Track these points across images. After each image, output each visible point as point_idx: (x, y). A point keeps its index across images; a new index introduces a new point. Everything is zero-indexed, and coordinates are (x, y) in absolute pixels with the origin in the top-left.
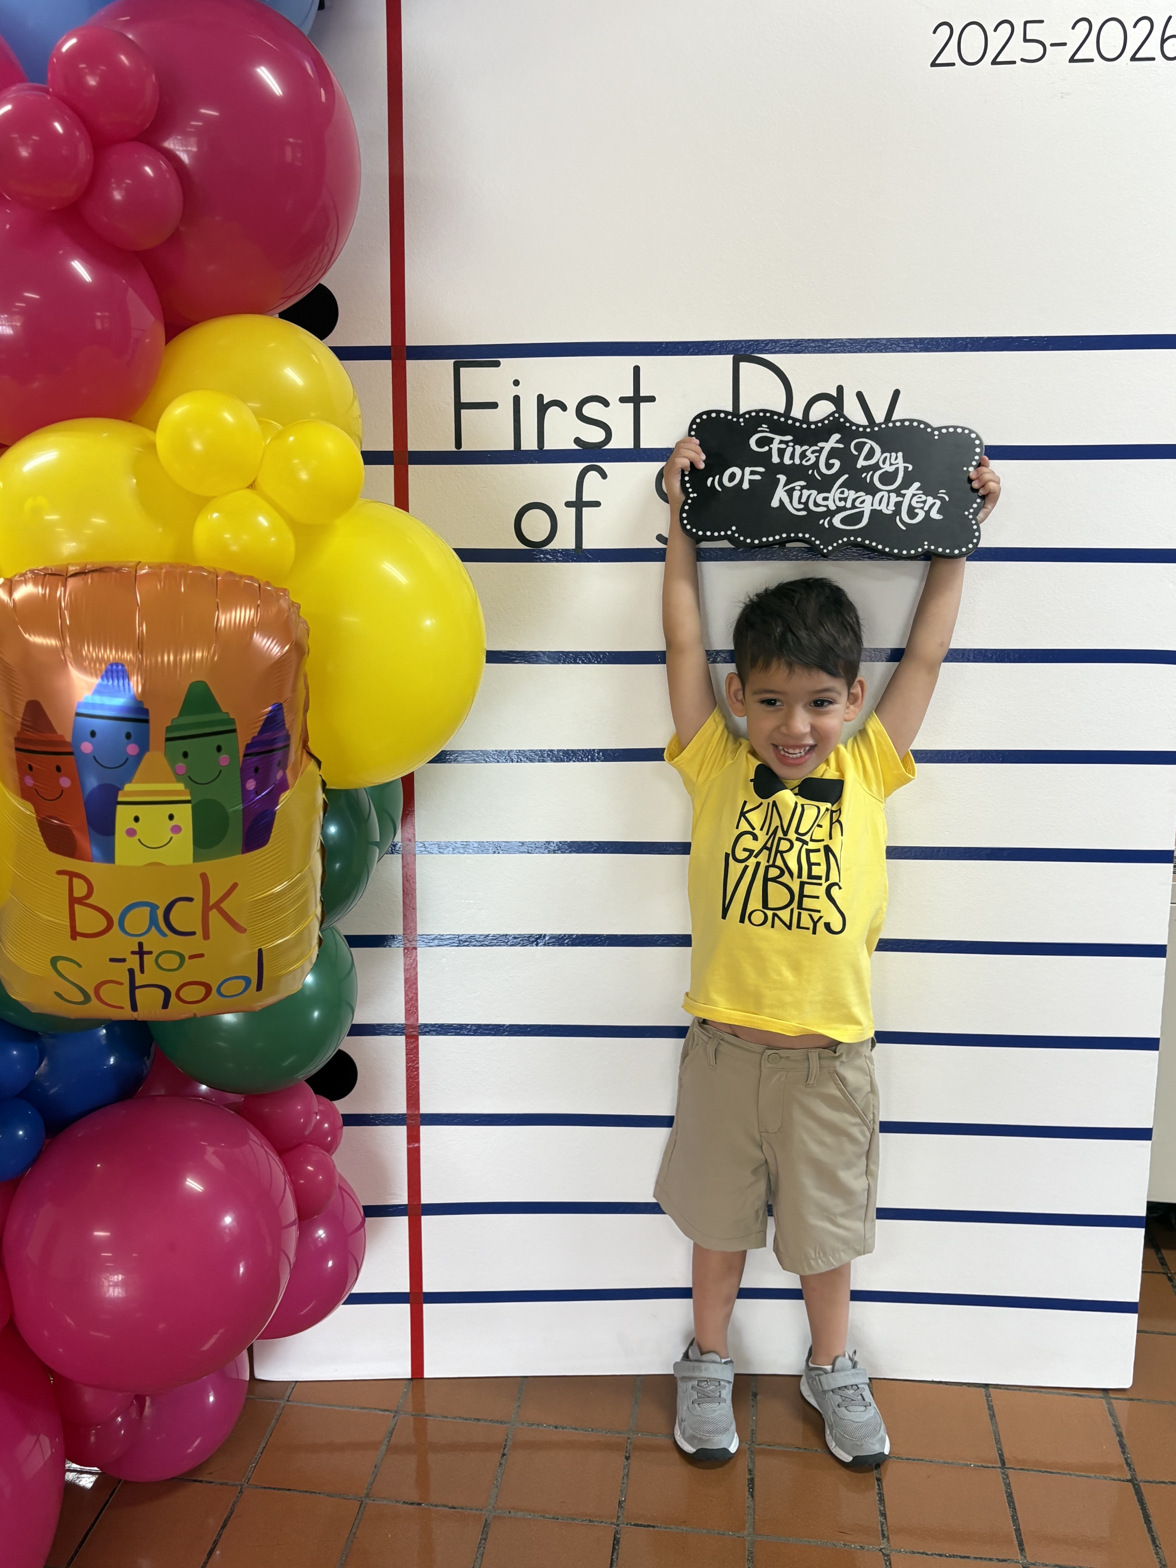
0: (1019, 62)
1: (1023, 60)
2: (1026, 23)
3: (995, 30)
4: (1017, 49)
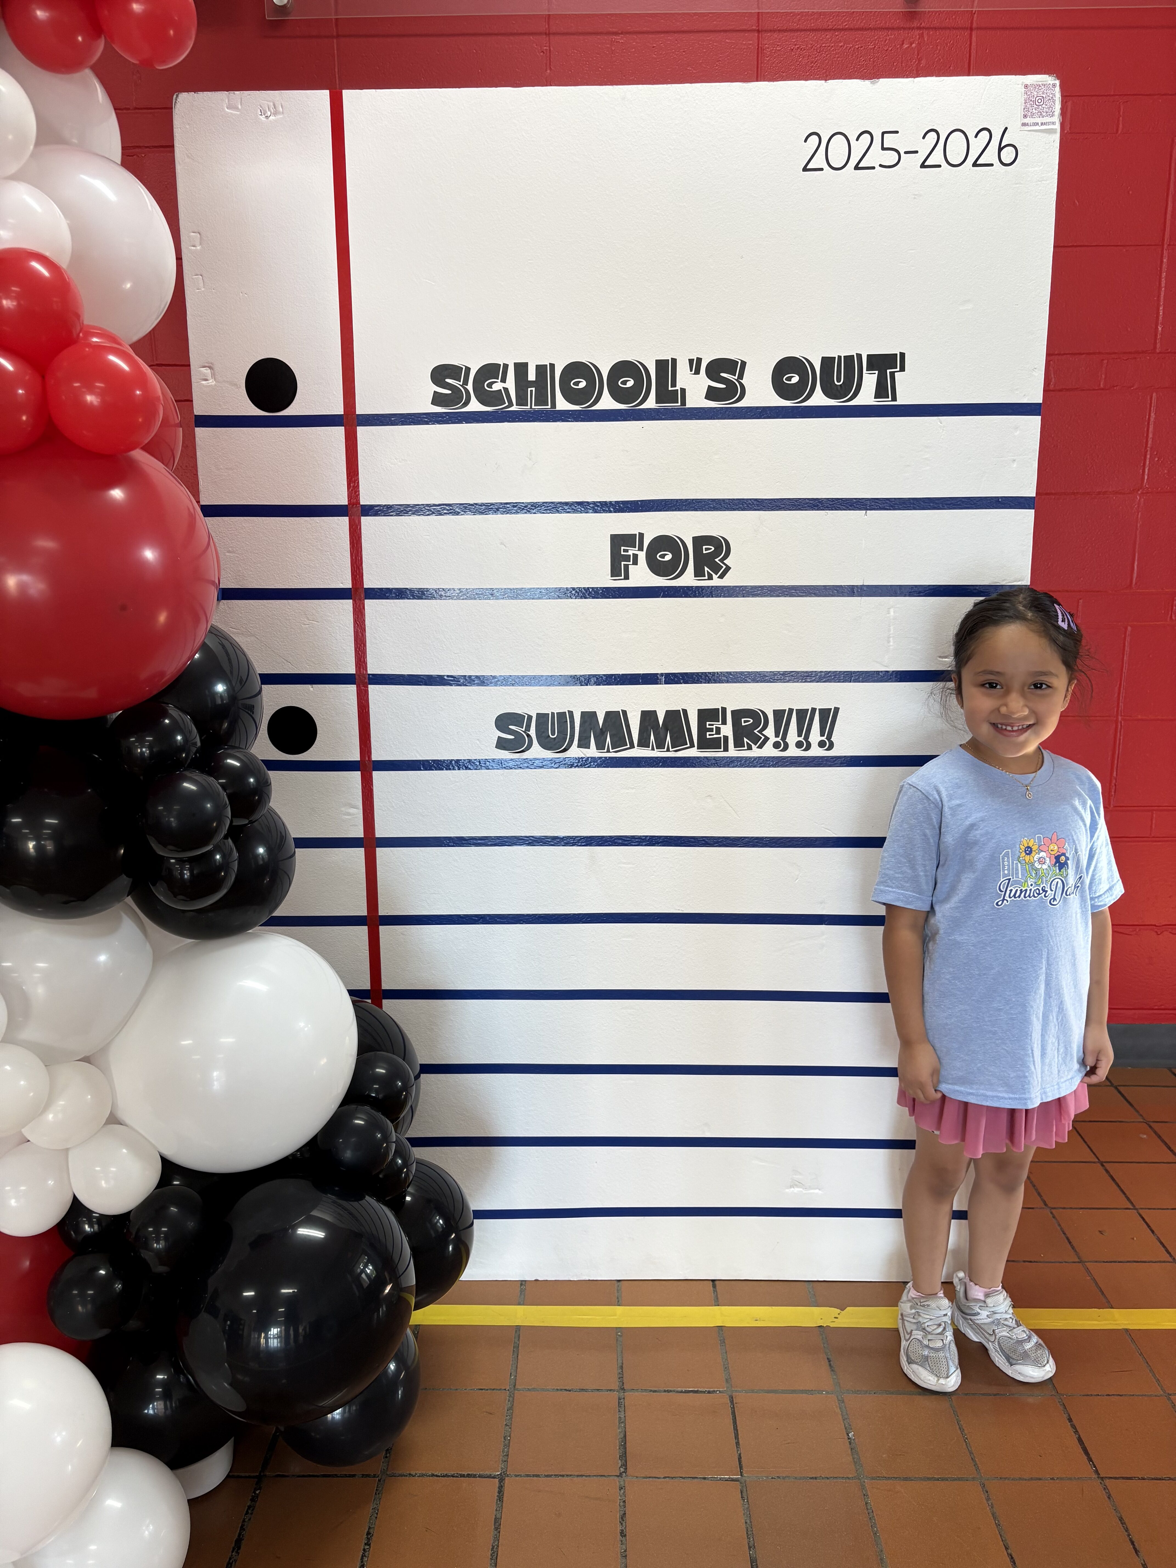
0: (878, 168)
1: (881, 166)
2: (883, 133)
3: (857, 140)
4: (876, 156)
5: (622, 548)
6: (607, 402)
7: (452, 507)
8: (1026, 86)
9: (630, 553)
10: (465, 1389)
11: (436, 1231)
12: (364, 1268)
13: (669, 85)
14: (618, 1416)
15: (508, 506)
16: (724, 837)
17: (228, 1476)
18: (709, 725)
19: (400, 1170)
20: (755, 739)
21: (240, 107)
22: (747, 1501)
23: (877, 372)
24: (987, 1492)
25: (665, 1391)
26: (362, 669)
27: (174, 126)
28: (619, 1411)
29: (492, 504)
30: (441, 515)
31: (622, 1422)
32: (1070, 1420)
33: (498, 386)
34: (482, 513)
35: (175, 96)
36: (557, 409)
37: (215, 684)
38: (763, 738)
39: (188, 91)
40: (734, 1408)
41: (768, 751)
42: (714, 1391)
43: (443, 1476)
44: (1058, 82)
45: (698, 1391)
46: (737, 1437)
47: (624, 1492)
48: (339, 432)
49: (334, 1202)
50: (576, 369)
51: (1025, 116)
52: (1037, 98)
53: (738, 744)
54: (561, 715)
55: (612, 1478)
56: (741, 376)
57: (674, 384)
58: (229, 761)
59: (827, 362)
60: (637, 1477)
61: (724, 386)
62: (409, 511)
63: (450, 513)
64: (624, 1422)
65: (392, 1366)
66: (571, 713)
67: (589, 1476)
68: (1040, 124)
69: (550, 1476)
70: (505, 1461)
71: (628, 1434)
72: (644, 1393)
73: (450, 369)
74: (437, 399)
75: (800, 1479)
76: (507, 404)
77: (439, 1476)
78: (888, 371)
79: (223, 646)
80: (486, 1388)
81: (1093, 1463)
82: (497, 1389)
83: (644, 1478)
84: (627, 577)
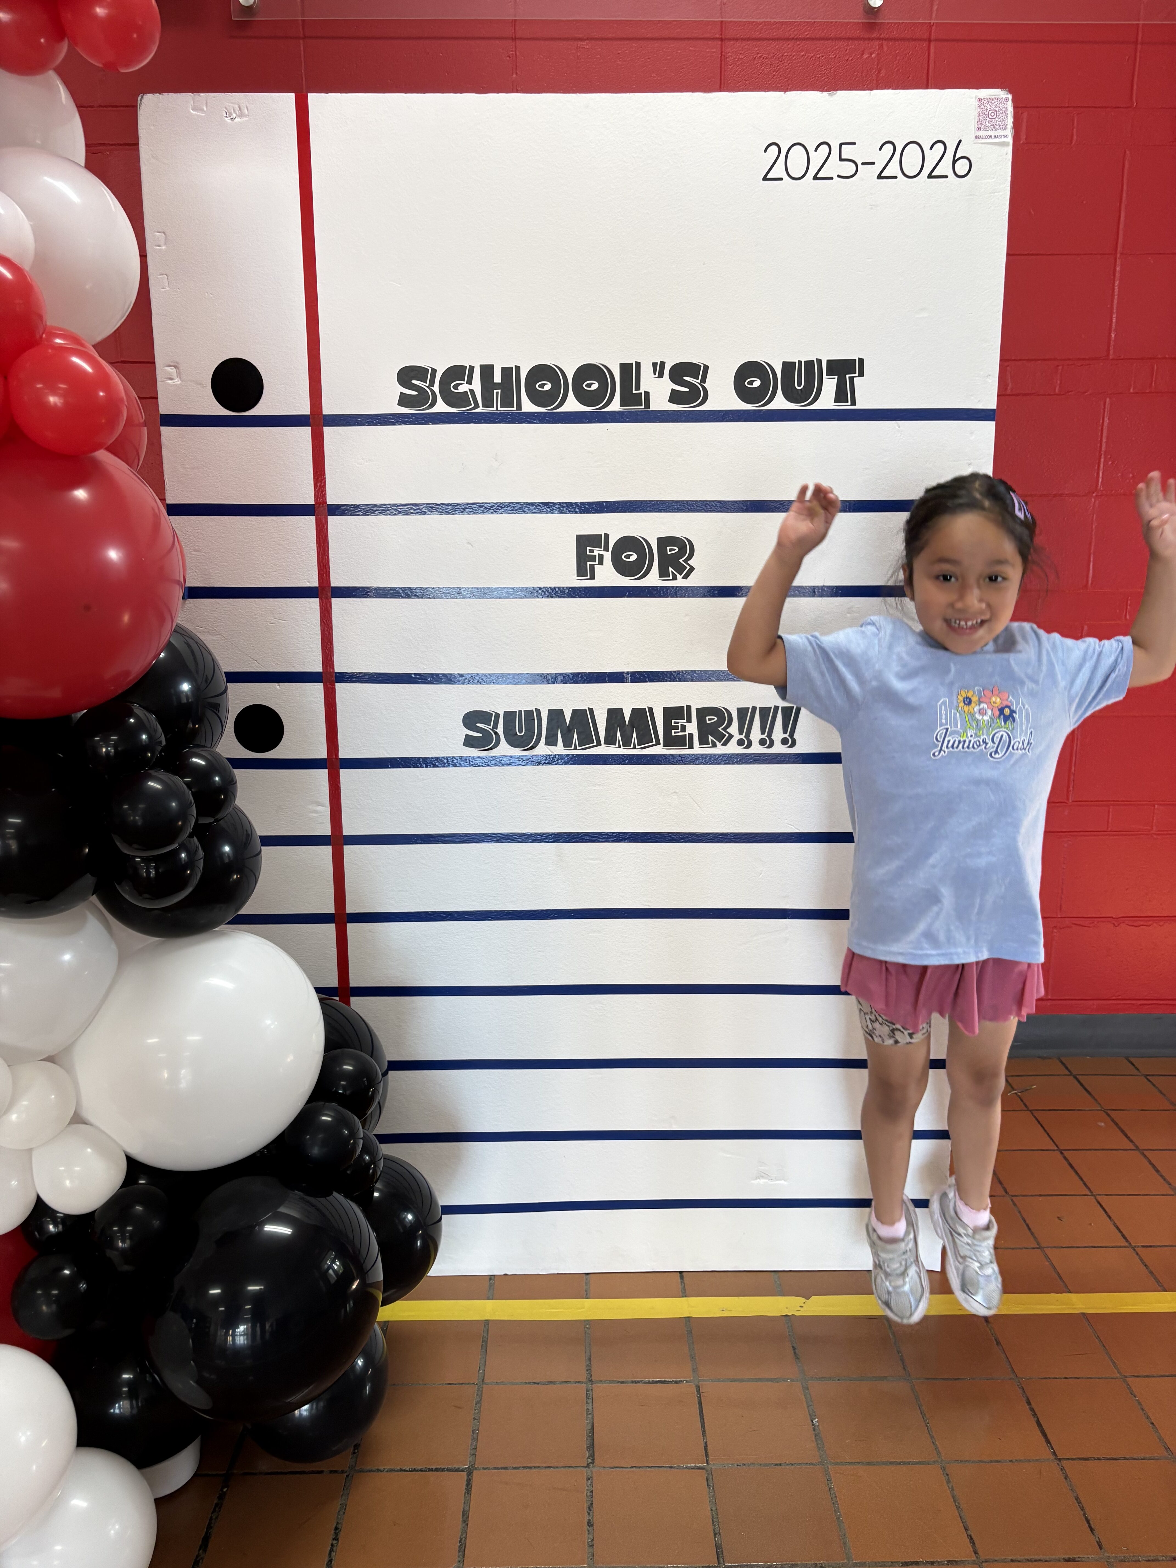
0: (835, 178)
1: (839, 176)
2: (841, 144)
3: (816, 150)
4: (834, 167)
5: (588, 548)
6: (572, 405)
7: (419, 506)
8: (979, 100)
9: (596, 553)
10: (434, 1384)
11: (404, 1226)
12: (332, 1264)
13: (632, 94)
14: (586, 1408)
15: (474, 506)
16: (689, 833)
17: (195, 1475)
18: (675, 723)
19: (368, 1166)
20: (720, 737)
21: (205, 109)
22: (713, 1489)
23: (836, 377)
24: (947, 1475)
25: (632, 1382)
26: (328, 668)
27: (139, 127)
28: (587, 1403)
29: (458, 504)
30: (407, 514)
31: (590, 1414)
32: (1029, 1403)
33: (464, 388)
34: (448, 513)
35: (140, 98)
36: (523, 411)
37: (181, 683)
38: (727, 735)
39: (153, 91)
40: (700, 1397)
41: (732, 748)
42: (681, 1381)
43: (412, 1471)
44: (1010, 97)
45: (665, 1381)
46: (703, 1426)
47: (592, 1482)
48: (306, 432)
49: (302, 1198)
50: (541, 372)
51: (979, 129)
52: (990, 112)
53: (703, 741)
54: (529, 713)
55: (579, 1469)
56: (704, 380)
57: (638, 387)
58: (194, 760)
59: (788, 367)
60: (604, 1467)
61: (687, 390)
62: (375, 511)
63: (417, 513)
64: (592, 1414)
65: (360, 1362)
66: (538, 711)
67: (557, 1467)
68: (993, 137)
69: (518, 1468)
70: (473, 1455)
71: (596, 1425)
72: (612, 1385)
73: (416, 370)
74: (404, 400)
75: (764, 1466)
76: (473, 405)
77: (407, 1471)
78: (848, 376)
79: (189, 646)
80: (455, 1383)
81: (1050, 1444)
82: (466, 1384)
83: (612, 1468)
84: (592, 577)
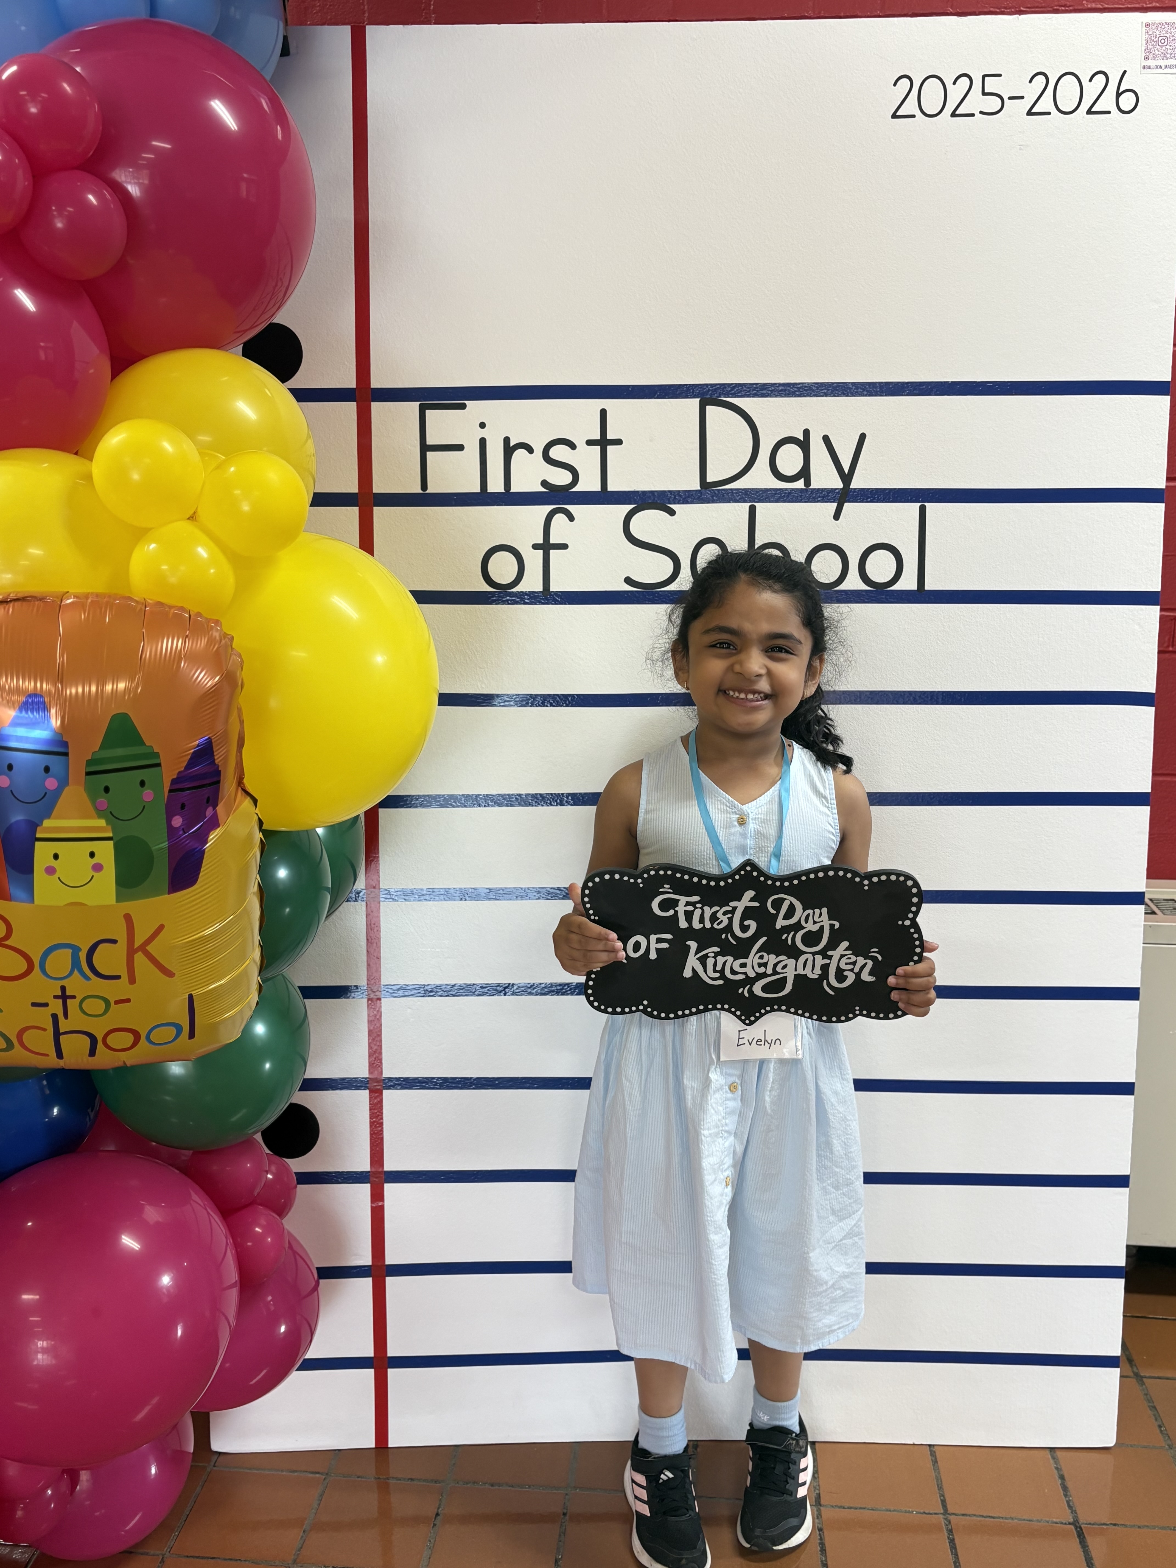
0: (978, 115)
1: (981, 112)
2: (984, 76)
3: (954, 83)
4: (976, 102)
8: (1147, 24)
48: (350, 408)
51: (1146, 58)
52: (1160, 38)
68: (1163, 67)
